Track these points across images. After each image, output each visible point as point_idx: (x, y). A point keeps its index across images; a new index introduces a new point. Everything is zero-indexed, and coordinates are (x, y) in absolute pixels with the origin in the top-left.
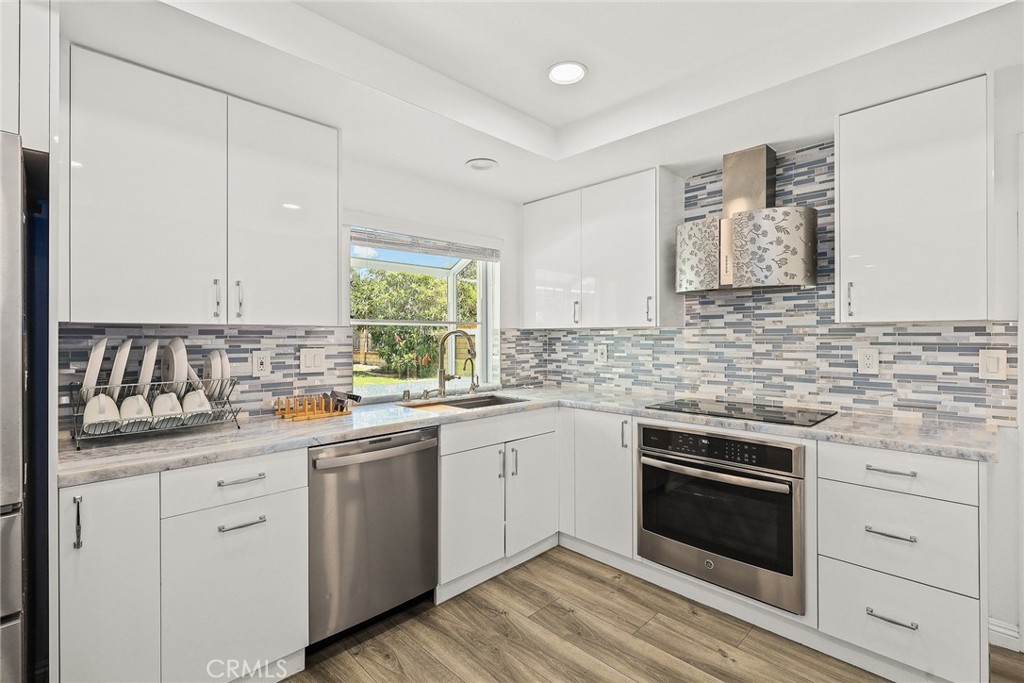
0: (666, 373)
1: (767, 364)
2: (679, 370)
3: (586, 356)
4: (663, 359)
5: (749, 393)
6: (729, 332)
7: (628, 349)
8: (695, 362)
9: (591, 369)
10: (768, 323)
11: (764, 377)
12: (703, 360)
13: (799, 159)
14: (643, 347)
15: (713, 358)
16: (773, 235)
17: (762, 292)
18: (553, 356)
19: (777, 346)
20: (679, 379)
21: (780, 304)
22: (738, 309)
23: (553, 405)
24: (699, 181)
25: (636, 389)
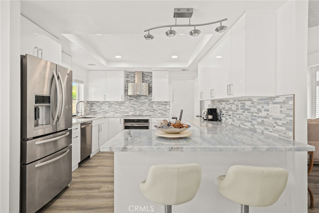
0: (122, 110)
1: (141, 108)
2: (125, 110)
3: (102, 108)
4: (122, 108)
5: (138, 113)
6: (134, 102)
7: (114, 106)
8: (128, 108)
9: (104, 110)
10: (141, 101)
11: (140, 110)
12: (130, 108)
13: (146, 74)
14: (117, 105)
15: (131, 107)
16: (145, 87)
17: (140, 96)
18: (93, 108)
19: (142, 105)
20: (125, 111)
21: (143, 98)
22: (136, 98)
23: (103, 118)
24: (129, 73)
25: (115, 114)
